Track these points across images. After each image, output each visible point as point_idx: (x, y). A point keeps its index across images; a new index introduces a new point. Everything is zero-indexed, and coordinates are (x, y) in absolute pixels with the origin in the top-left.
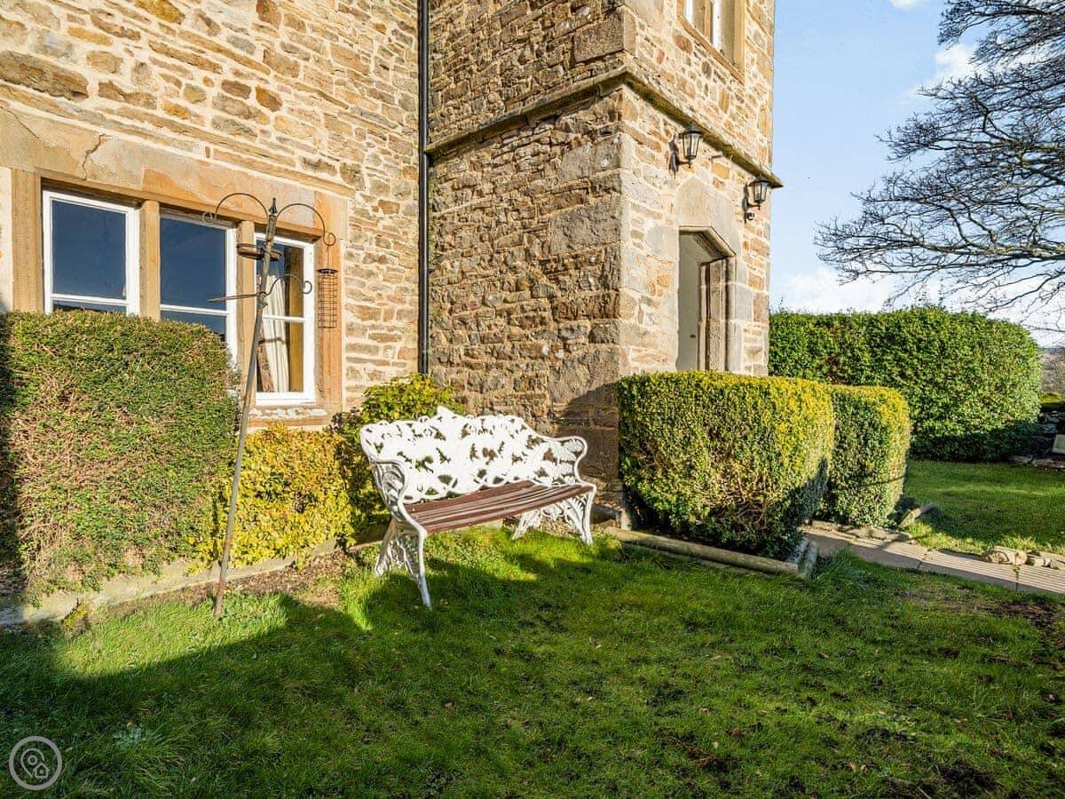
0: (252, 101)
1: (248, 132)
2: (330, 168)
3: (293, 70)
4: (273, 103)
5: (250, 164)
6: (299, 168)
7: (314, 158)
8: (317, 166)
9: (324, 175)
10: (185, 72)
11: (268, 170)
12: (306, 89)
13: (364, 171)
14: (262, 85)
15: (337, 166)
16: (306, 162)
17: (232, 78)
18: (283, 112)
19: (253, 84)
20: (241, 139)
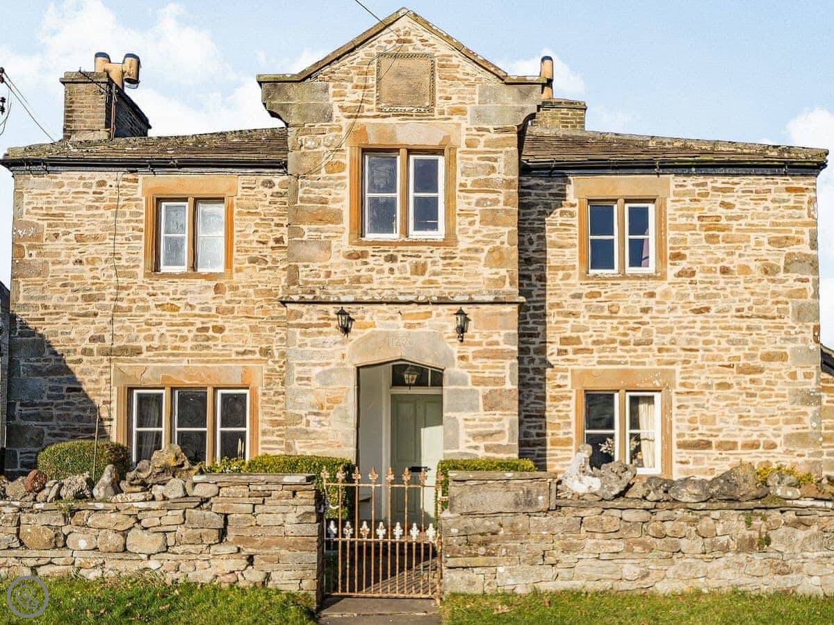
0: (211, 333)
1: (208, 347)
2: (252, 352)
3: (232, 311)
4: (220, 330)
5: (208, 362)
6: (234, 356)
7: (242, 349)
8: (244, 353)
9: (249, 357)
10: (179, 331)
11: (217, 362)
12: (238, 317)
13: (274, 348)
14: (215, 324)
15: (257, 350)
16: (238, 353)
17: (201, 326)
18: (226, 333)
19: (210, 325)
20: (205, 351)
